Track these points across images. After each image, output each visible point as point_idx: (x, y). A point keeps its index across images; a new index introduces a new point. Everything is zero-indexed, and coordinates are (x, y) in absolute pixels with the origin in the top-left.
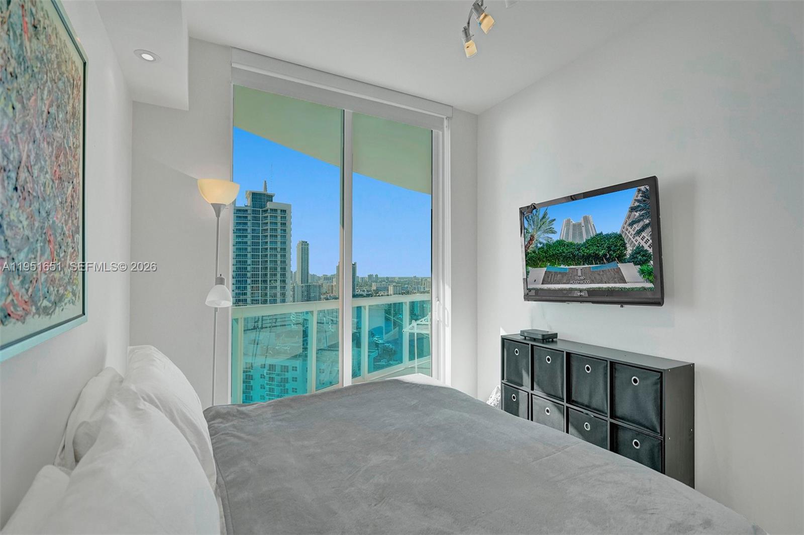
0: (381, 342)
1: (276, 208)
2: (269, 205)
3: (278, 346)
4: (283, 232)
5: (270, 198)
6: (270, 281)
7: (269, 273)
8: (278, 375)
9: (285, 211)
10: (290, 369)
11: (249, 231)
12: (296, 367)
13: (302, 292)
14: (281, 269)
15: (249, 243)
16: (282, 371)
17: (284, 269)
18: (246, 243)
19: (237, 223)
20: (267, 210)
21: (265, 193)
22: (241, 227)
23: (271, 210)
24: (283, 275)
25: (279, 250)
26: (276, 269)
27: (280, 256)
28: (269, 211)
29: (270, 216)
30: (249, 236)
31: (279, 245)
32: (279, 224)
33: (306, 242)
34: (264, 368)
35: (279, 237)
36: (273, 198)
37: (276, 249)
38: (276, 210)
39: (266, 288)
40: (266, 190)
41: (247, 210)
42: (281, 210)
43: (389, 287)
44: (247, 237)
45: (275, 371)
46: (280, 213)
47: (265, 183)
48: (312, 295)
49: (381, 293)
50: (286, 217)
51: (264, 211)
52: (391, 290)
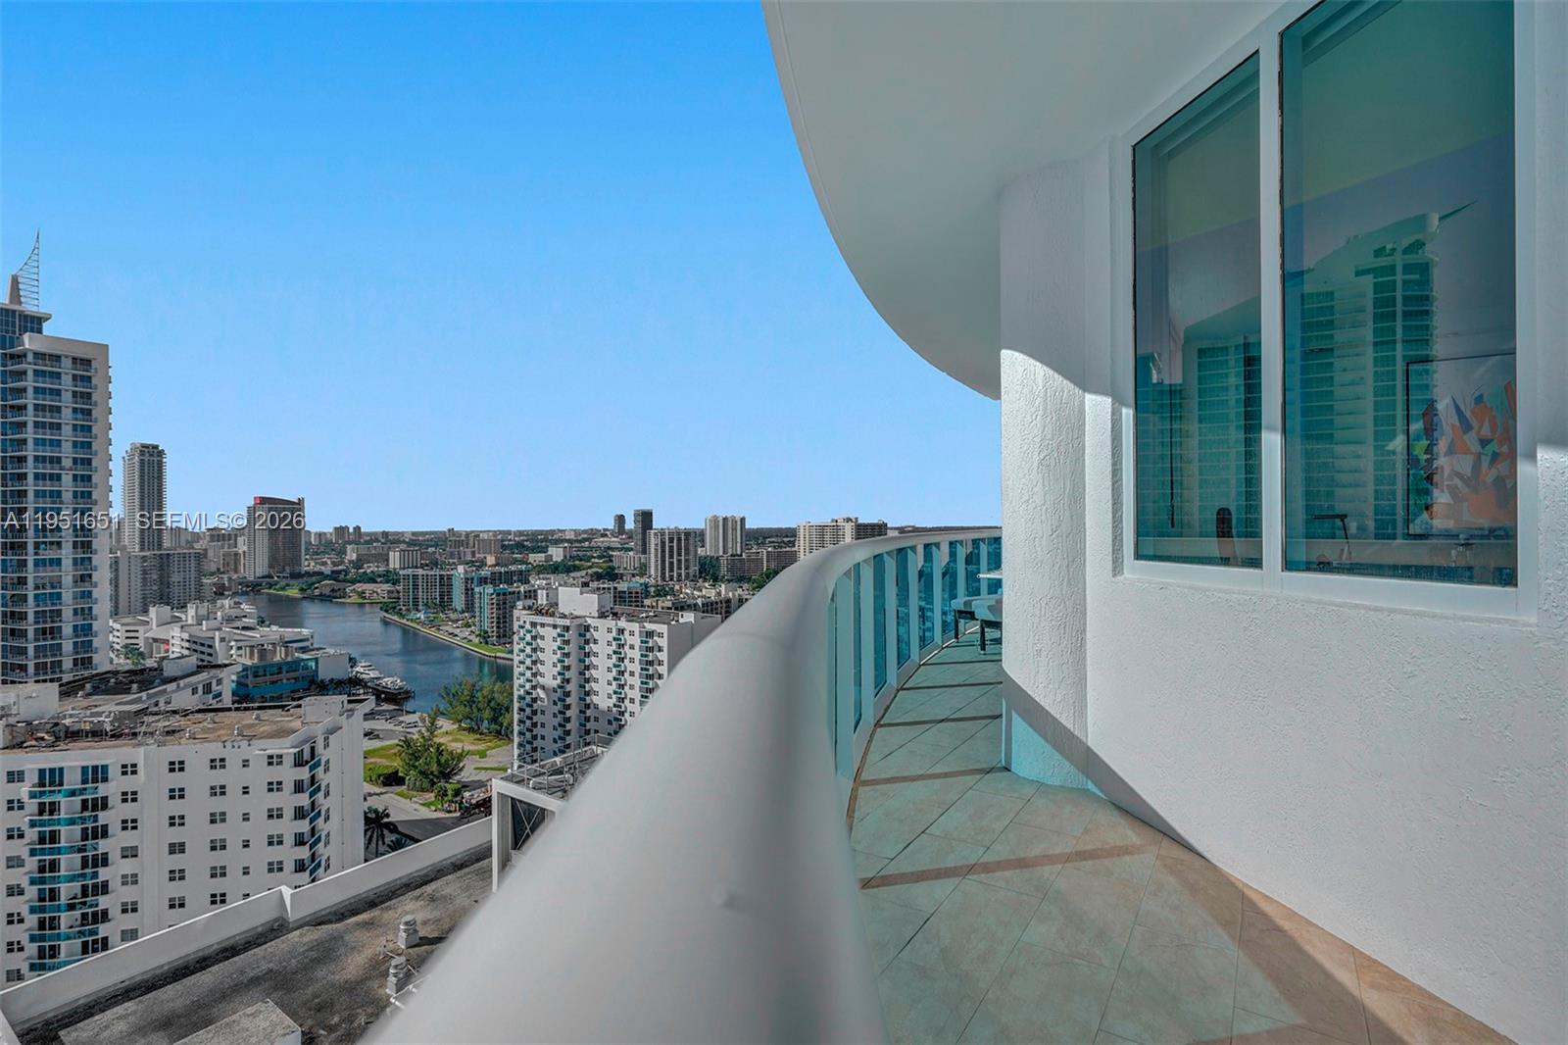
0: (372, 676)
1: (52, 352)
2: (29, 342)
3: (71, 716)
4: (80, 416)
5: (32, 322)
6: (37, 546)
8: (73, 793)
9: (90, 361)
10: (114, 772)
12: (134, 766)
13: (145, 572)
16: (85, 781)
20: (23, 356)
21: (15, 308)
23: (38, 355)
25: (67, 463)
27: (70, 478)
28: (30, 357)
29: (35, 371)
31: (67, 453)
33: (156, 447)
34: (21, 779)
36: (45, 325)
37: (56, 460)
38: (54, 358)
39: (23, 564)
40: (20, 303)
42: (74, 359)
43: (391, 553)
45: (61, 784)
46: (70, 365)
47: (15, 281)
48: (175, 578)
49: (370, 568)
50: (90, 377)
51: (12, 356)
52: (395, 560)
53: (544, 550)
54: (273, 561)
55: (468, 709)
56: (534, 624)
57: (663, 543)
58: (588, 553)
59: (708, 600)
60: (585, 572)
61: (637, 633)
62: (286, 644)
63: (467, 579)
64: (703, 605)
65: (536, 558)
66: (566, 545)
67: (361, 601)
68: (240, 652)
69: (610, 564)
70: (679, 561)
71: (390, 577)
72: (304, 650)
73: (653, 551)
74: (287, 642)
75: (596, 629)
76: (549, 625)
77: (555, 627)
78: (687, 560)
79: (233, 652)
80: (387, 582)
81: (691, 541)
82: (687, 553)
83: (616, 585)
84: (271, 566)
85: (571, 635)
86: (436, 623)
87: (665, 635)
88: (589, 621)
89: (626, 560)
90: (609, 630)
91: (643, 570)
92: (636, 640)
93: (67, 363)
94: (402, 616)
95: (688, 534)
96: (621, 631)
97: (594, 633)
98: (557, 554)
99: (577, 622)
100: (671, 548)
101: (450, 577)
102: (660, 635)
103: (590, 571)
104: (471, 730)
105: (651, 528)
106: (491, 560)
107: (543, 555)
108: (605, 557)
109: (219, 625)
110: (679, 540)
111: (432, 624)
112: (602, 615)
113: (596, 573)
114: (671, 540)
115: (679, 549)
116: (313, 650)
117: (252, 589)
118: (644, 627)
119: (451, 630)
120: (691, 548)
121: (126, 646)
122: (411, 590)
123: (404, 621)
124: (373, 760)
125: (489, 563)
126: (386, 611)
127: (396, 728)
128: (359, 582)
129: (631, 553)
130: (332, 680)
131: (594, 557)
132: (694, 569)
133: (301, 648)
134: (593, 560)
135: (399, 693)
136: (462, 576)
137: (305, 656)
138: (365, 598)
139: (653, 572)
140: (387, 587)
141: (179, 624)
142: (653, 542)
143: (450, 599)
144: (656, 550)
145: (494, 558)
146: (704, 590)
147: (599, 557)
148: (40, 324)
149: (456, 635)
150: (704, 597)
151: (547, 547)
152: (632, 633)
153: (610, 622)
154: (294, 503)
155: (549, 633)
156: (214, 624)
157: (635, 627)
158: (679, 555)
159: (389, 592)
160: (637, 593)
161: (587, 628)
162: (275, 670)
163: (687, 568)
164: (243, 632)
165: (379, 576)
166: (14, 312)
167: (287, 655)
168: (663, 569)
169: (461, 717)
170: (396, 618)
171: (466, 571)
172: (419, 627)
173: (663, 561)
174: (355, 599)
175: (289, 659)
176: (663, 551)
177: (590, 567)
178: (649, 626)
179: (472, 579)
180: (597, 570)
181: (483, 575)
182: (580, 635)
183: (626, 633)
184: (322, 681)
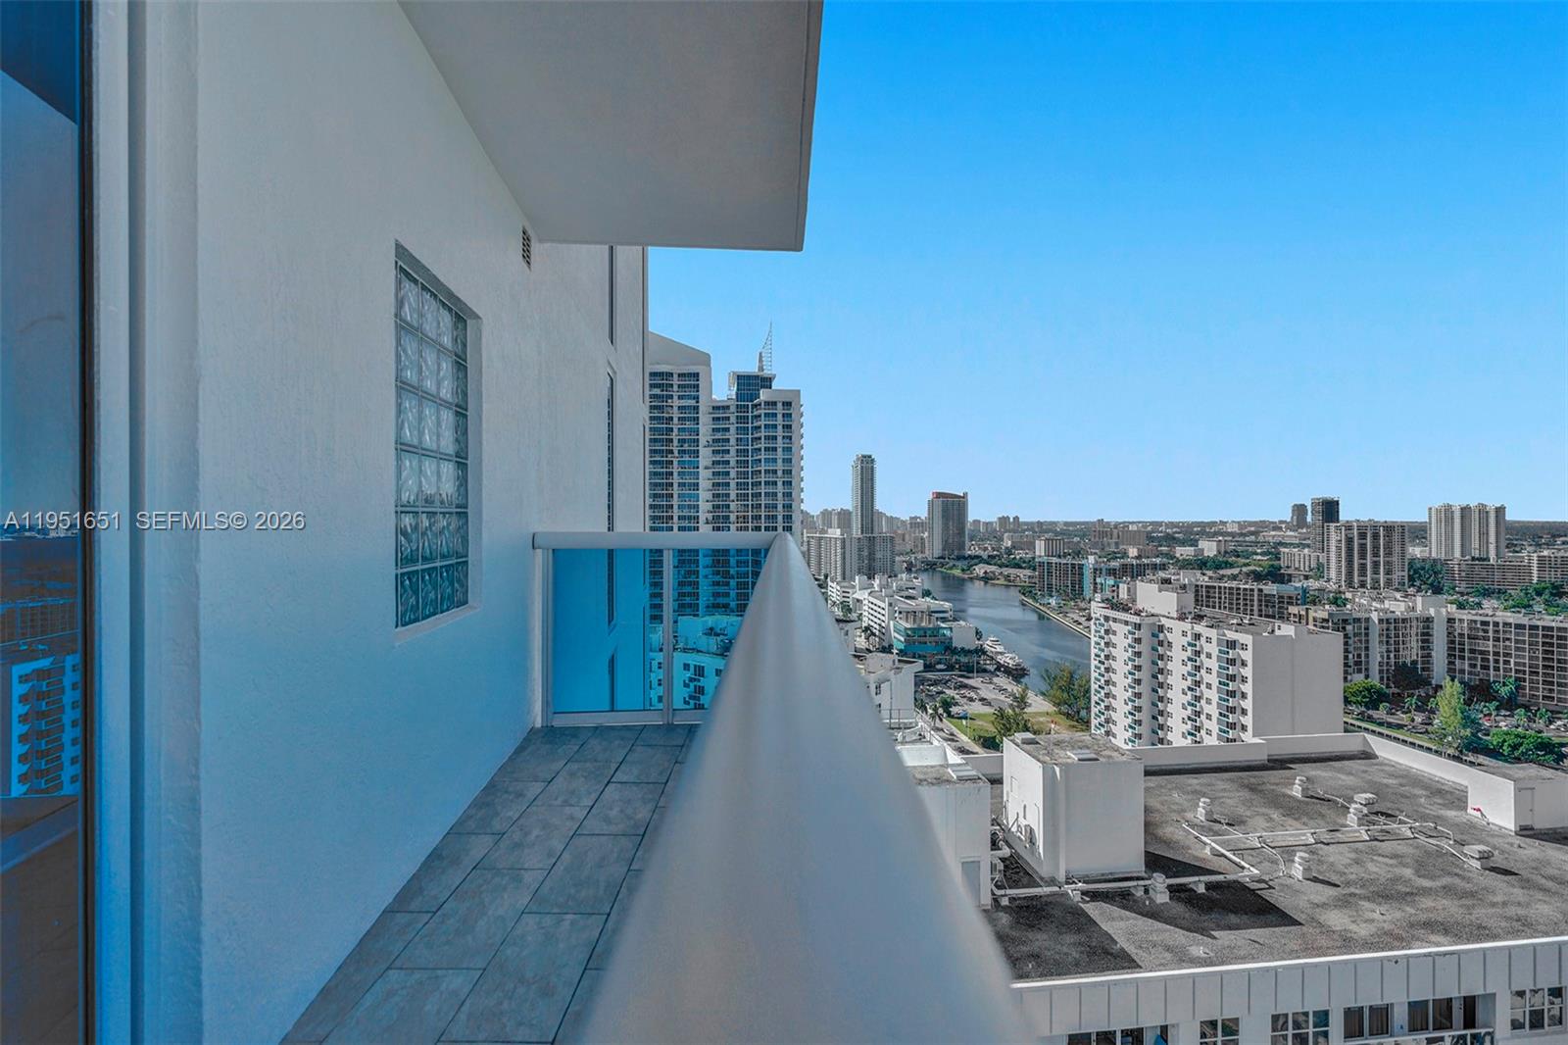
0: (998, 650)
1: (774, 400)
2: (764, 395)
4: (786, 441)
5: (766, 382)
7: (763, 514)
9: (791, 403)
11: (733, 441)
14: (784, 507)
15: (733, 463)
17: (788, 507)
18: (728, 462)
19: (713, 429)
20: (760, 405)
21: (760, 374)
22: (719, 436)
23: (767, 403)
24: (788, 518)
25: (780, 473)
26: (776, 508)
27: (782, 483)
28: (763, 406)
29: (765, 414)
30: (733, 452)
32: (780, 428)
33: (871, 457)
35: (780, 450)
36: (773, 382)
37: (775, 472)
38: (774, 404)
40: (762, 369)
41: (728, 407)
42: (784, 403)
43: (1037, 542)
44: (729, 453)
46: (781, 407)
47: (761, 354)
48: (879, 555)
49: (1019, 554)
50: (791, 414)
51: (756, 406)
52: (1040, 548)
53: (1194, 543)
54: (946, 545)
55: (1065, 695)
56: (1107, 619)
57: (1349, 541)
58: (1250, 549)
59: (1389, 615)
60: (1239, 569)
61: (1214, 641)
62: (931, 613)
63: (1095, 570)
64: (1381, 621)
65: (1183, 552)
66: (1220, 538)
67: (1006, 583)
68: (901, 616)
69: (1276, 563)
70: (1376, 565)
71: (1031, 564)
72: (944, 620)
73: (1333, 549)
74: (932, 612)
75: (1170, 630)
76: (1120, 621)
77: (1126, 623)
78: (1387, 563)
79: (896, 615)
80: (1029, 568)
81: (1396, 537)
82: (1388, 553)
83: (1263, 587)
84: (944, 549)
85: (1143, 633)
86: (1065, 609)
87: (1250, 647)
88: (1164, 621)
89: (1297, 558)
90: (1184, 634)
91: (1320, 571)
92: (1213, 649)
93: (780, 405)
94: (1037, 601)
95: (1389, 528)
96: (1197, 636)
97: (1168, 634)
98: (1209, 548)
99: (1152, 620)
100: (1363, 547)
101: (1081, 567)
102: (1244, 647)
103: (1244, 569)
104: (1068, 715)
105: (1338, 521)
106: (1133, 552)
107: (1192, 548)
108: (1270, 553)
109: (892, 593)
110: (1376, 536)
111: (1060, 610)
112: (1182, 617)
113: (1254, 572)
114: (1363, 536)
115: (1376, 548)
116: (950, 621)
117: (930, 567)
118: (1224, 635)
119: (1076, 618)
120: (1397, 549)
121: (842, 603)
122: (1046, 577)
123: (1037, 605)
124: (980, 723)
125: (1131, 555)
126: (1024, 594)
127: (1007, 700)
128: (1007, 566)
129: (1306, 551)
130: (963, 649)
131: (1257, 554)
132: (1399, 574)
133: (942, 618)
134: (1255, 557)
135: (1016, 669)
136: (1091, 566)
137: (943, 625)
138: (1010, 581)
139: (1333, 574)
140: (1028, 572)
141: (869, 591)
142: (1335, 537)
143: (1081, 588)
144: (1339, 548)
145: (1135, 550)
146: (1386, 602)
147: (1262, 554)
148: (771, 382)
149: (1080, 624)
150: (1385, 611)
151: (1197, 541)
152: (1209, 640)
153: (1186, 626)
154: (960, 497)
155: (1121, 629)
156: (890, 591)
157: (1213, 633)
158: (1376, 554)
159: (1029, 577)
160: (1290, 598)
161: (1161, 628)
162: (922, 633)
163: (1388, 572)
164: (907, 601)
165: (1024, 562)
166: (758, 376)
167: (930, 623)
168: (1350, 573)
169: (1057, 701)
170: (1030, 601)
171: (1097, 562)
172: (1048, 612)
173: (1350, 562)
174: (1002, 581)
175: (931, 626)
176: (1350, 550)
177: (1247, 565)
178: (1231, 635)
179: (1101, 569)
180: (1252, 568)
181: (1111, 567)
182: (1153, 635)
183: (1203, 640)
184: (955, 648)
